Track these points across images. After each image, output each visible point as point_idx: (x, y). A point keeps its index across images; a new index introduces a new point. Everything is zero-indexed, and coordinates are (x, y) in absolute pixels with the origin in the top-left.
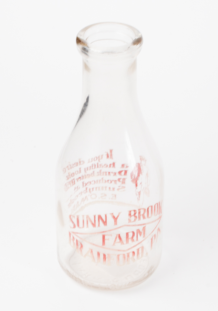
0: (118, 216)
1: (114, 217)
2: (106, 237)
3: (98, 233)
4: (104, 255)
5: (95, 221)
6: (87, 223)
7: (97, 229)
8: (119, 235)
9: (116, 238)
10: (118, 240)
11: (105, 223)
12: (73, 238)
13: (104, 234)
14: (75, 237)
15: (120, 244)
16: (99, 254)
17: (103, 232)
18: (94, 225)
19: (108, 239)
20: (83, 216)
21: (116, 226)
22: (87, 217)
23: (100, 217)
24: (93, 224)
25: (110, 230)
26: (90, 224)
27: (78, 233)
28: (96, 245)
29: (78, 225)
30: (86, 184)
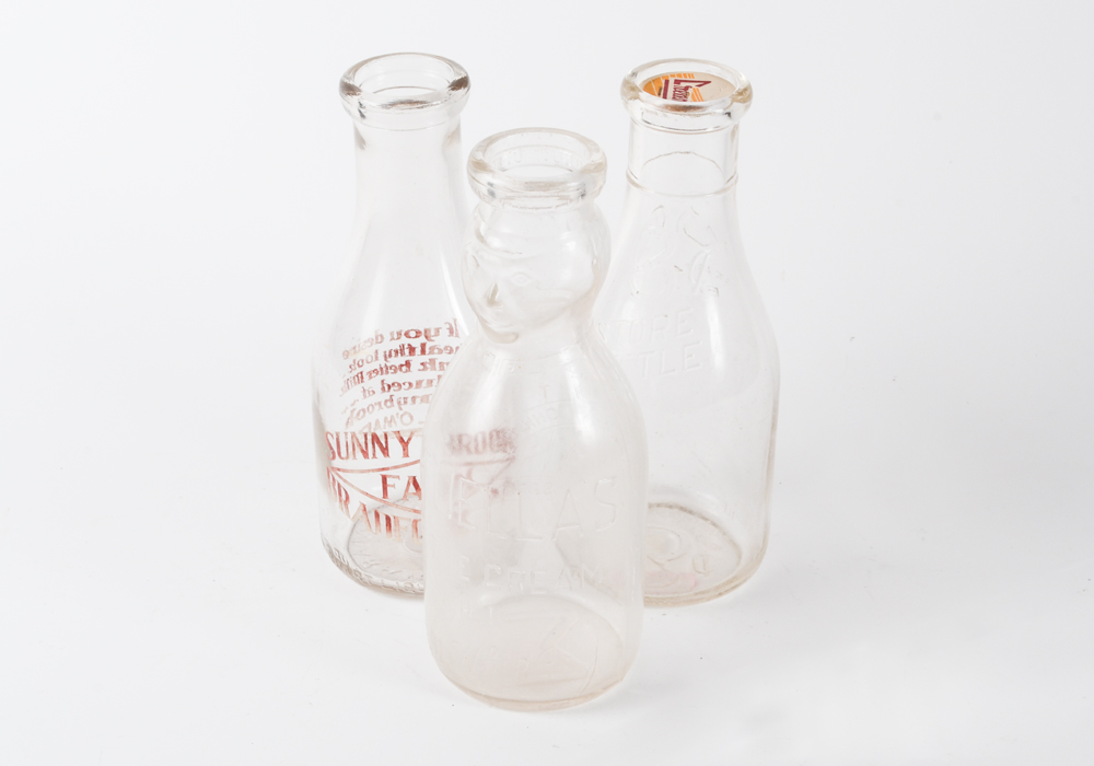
0: (409, 439)
1: (401, 440)
2: (389, 481)
3: (373, 470)
4: (388, 519)
5: (366, 444)
6: (354, 449)
7: (371, 463)
8: (414, 478)
9: (409, 484)
10: (412, 488)
11: (385, 451)
12: (334, 479)
13: (384, 473)
14: (336, 478)
15: (416, 498)
16: (377, 515)
17: (383, 469)
18: (365, 454)
19: (393, 486)
20: (346, 434)
21: (407, 460)
22: (353, 435)
23: (375, 438)
24: (362, 451)
25: (396, 467)
26: (358, 449)
27: (339, 470)
28: (372, 497)
29: (339, 454)
30: (389, 387)
